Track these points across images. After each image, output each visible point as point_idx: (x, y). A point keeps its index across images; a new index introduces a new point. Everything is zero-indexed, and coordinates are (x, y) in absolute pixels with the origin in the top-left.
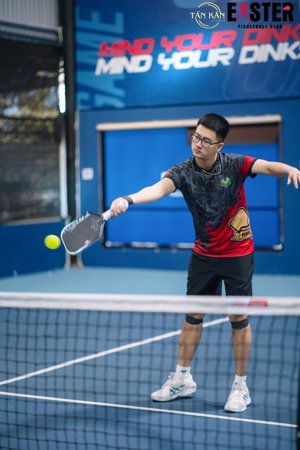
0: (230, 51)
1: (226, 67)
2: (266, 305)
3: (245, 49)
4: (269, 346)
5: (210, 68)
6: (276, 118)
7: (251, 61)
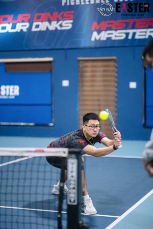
0: (27, 25)
1: (25, 32)
2: (43, 151)
3: (35, 24)
4: (45, 172)
5: (17, 32)
6: (51, 59)
7: (37, 30)
